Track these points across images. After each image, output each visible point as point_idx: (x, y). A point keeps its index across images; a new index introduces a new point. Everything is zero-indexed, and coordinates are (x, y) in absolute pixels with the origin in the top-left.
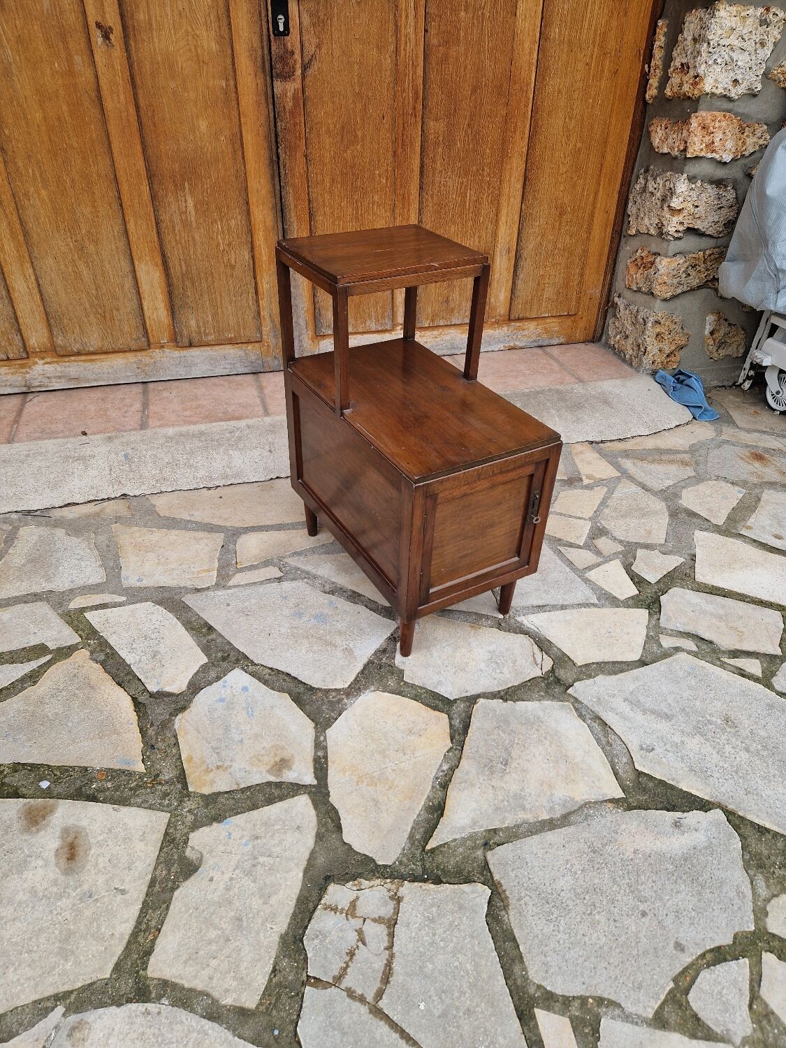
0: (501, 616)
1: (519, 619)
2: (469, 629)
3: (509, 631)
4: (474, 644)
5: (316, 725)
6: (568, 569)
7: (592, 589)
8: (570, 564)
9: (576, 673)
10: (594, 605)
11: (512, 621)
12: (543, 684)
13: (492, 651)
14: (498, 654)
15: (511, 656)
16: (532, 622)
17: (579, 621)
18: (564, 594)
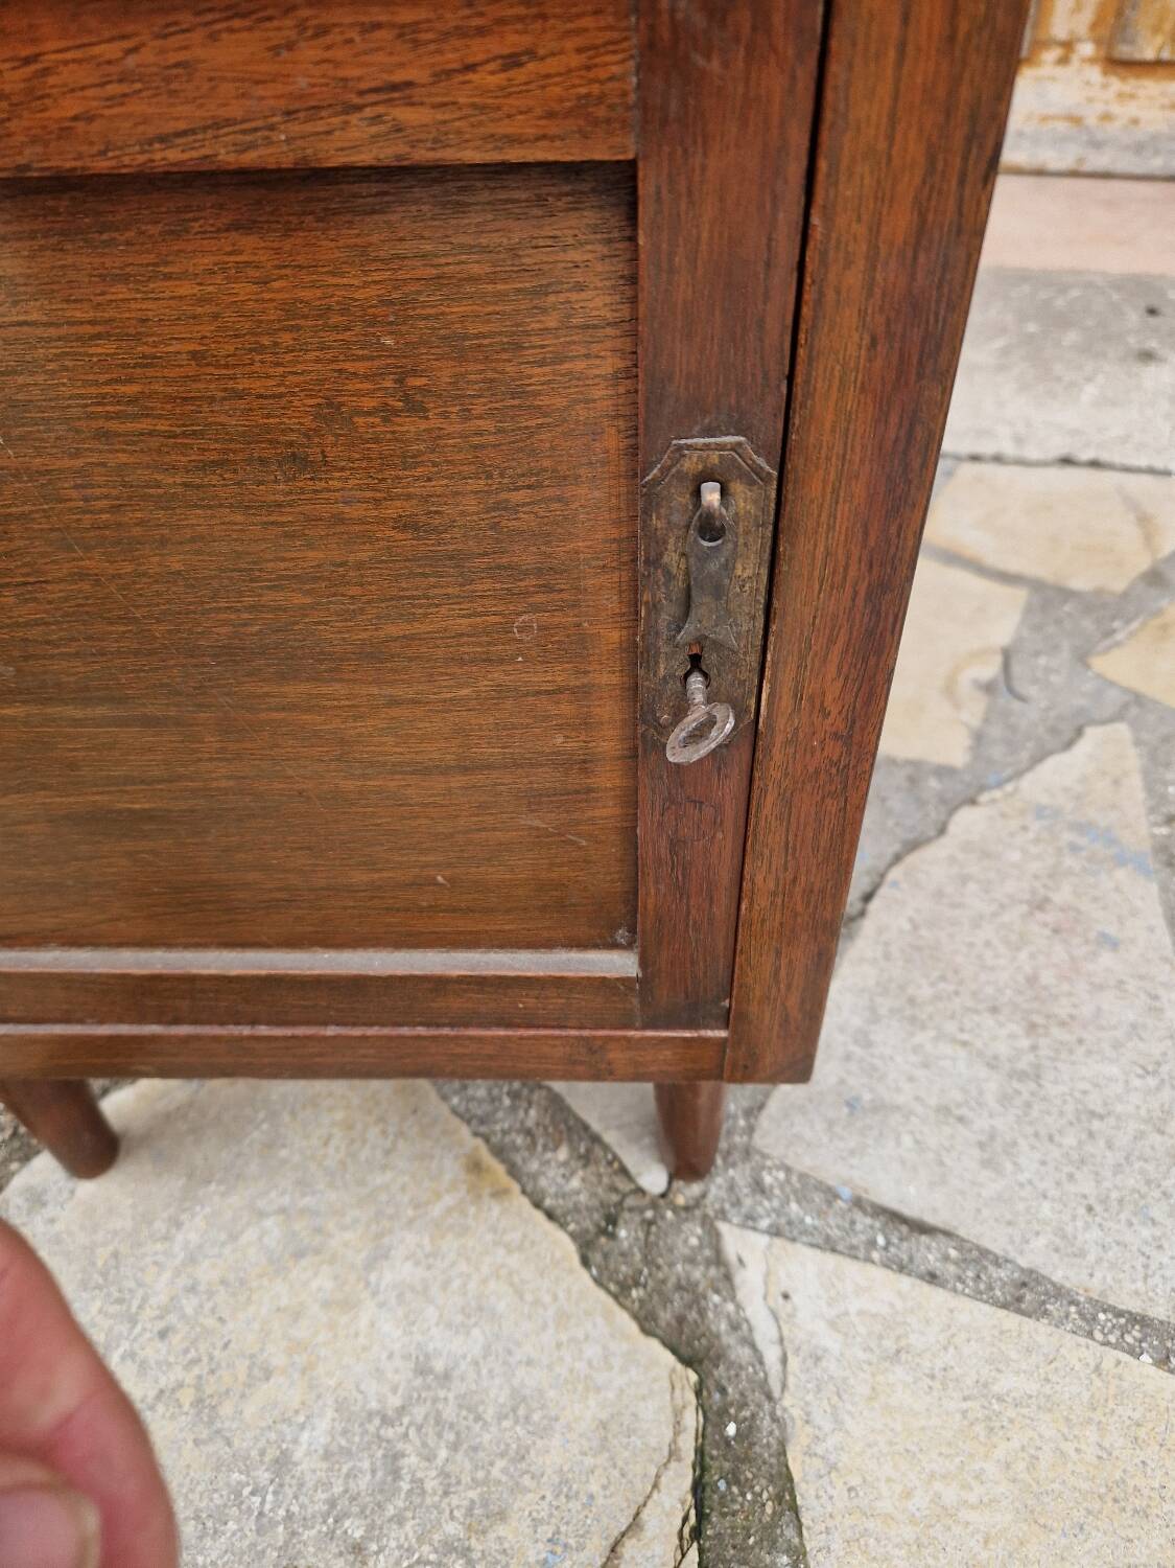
0: (654, 1178)
1: (734, 1240)
2: (451, 1168)
3: (620, 1295)
4: (398, 1271)
11: (693, 1234)
13: (439, 1365)
14: (449, 1412)
15: (500, 1464)
16: (786, 1296)
17: (1065, 1446)
18: (1090, 1209)
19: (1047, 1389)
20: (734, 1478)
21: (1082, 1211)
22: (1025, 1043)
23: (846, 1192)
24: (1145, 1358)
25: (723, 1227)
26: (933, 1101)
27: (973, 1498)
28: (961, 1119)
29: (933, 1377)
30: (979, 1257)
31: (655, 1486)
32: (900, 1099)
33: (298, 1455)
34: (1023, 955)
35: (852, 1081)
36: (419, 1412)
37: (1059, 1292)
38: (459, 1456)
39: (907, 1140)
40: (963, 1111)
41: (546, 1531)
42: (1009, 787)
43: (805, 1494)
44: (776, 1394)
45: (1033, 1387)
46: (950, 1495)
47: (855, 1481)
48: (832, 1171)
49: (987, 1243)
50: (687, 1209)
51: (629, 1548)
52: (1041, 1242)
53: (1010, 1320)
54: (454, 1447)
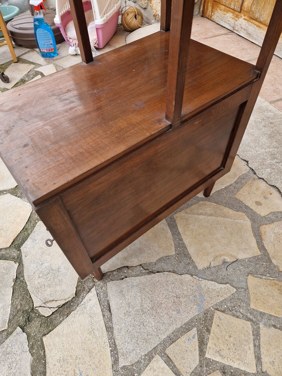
1: (93, 290)
5: (14, 189)
6: (164, 337)
7: (139, 362)
8: (172, 340)
9: (35, 335)
10: (116, 362)
12: (27, 308)
13: (60, 270)
14: (56, 275)
15: (54, 283)
16: (90, 300)
17: (93, 343)
18: (128, 331)
19: (98, 338)
20: (67, 308)
21: (126, 330)
22: (149, 309)
23: (108, 298)
24: (110, 348)
25: (94, 287)
26: (129, 301)
27: (80, 335)
28: (129, 306)
29: (91, 323)
30: (110, 320)
31: (61, 300)
32: (127, 297)
33: (44, 265)
34: (165, 300)
35: (125, 289)
36: (54, 272)
37: (112, 332)
38: (53, 279)
39: (121, 301)
40: (131, 306)
41: (51, 293)
42: (200, 279)
43: (70, 316)
44: (78, 306)
45: (98, 336)
46: (79, 332)
47: (74, 321)
48: (110, 295)
49: (113, 320)
50: (94, 281)
51: (54, 302)
52: (118, 327)
53: (104, 328)
54: (53, 278)
